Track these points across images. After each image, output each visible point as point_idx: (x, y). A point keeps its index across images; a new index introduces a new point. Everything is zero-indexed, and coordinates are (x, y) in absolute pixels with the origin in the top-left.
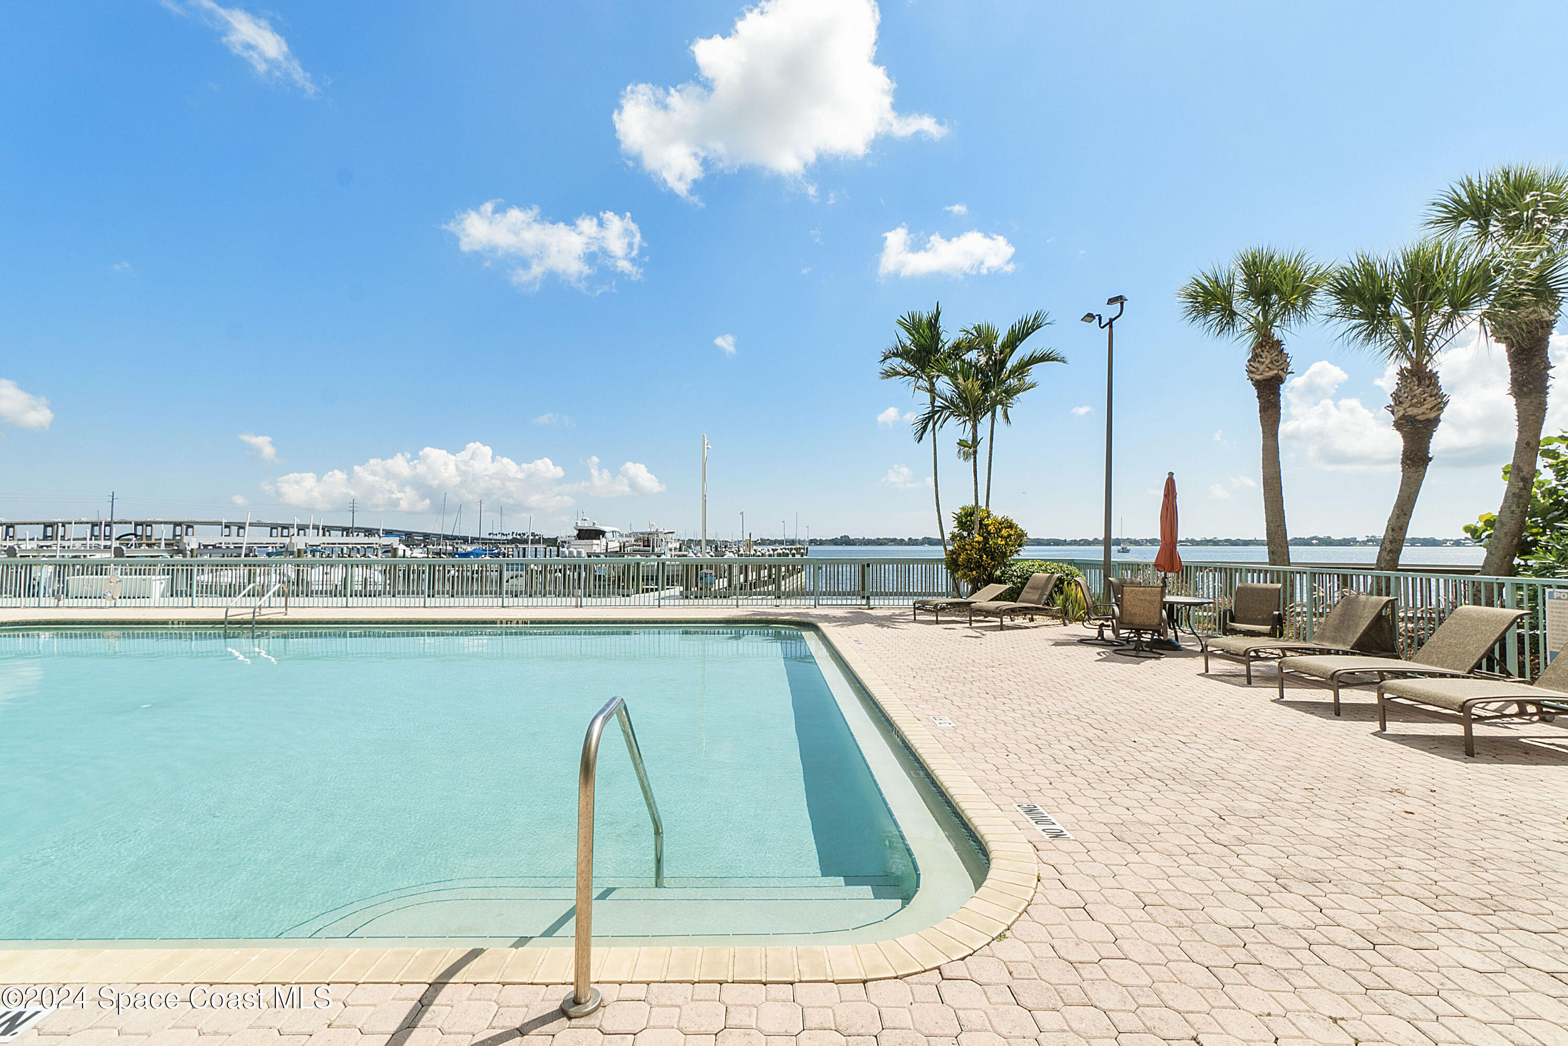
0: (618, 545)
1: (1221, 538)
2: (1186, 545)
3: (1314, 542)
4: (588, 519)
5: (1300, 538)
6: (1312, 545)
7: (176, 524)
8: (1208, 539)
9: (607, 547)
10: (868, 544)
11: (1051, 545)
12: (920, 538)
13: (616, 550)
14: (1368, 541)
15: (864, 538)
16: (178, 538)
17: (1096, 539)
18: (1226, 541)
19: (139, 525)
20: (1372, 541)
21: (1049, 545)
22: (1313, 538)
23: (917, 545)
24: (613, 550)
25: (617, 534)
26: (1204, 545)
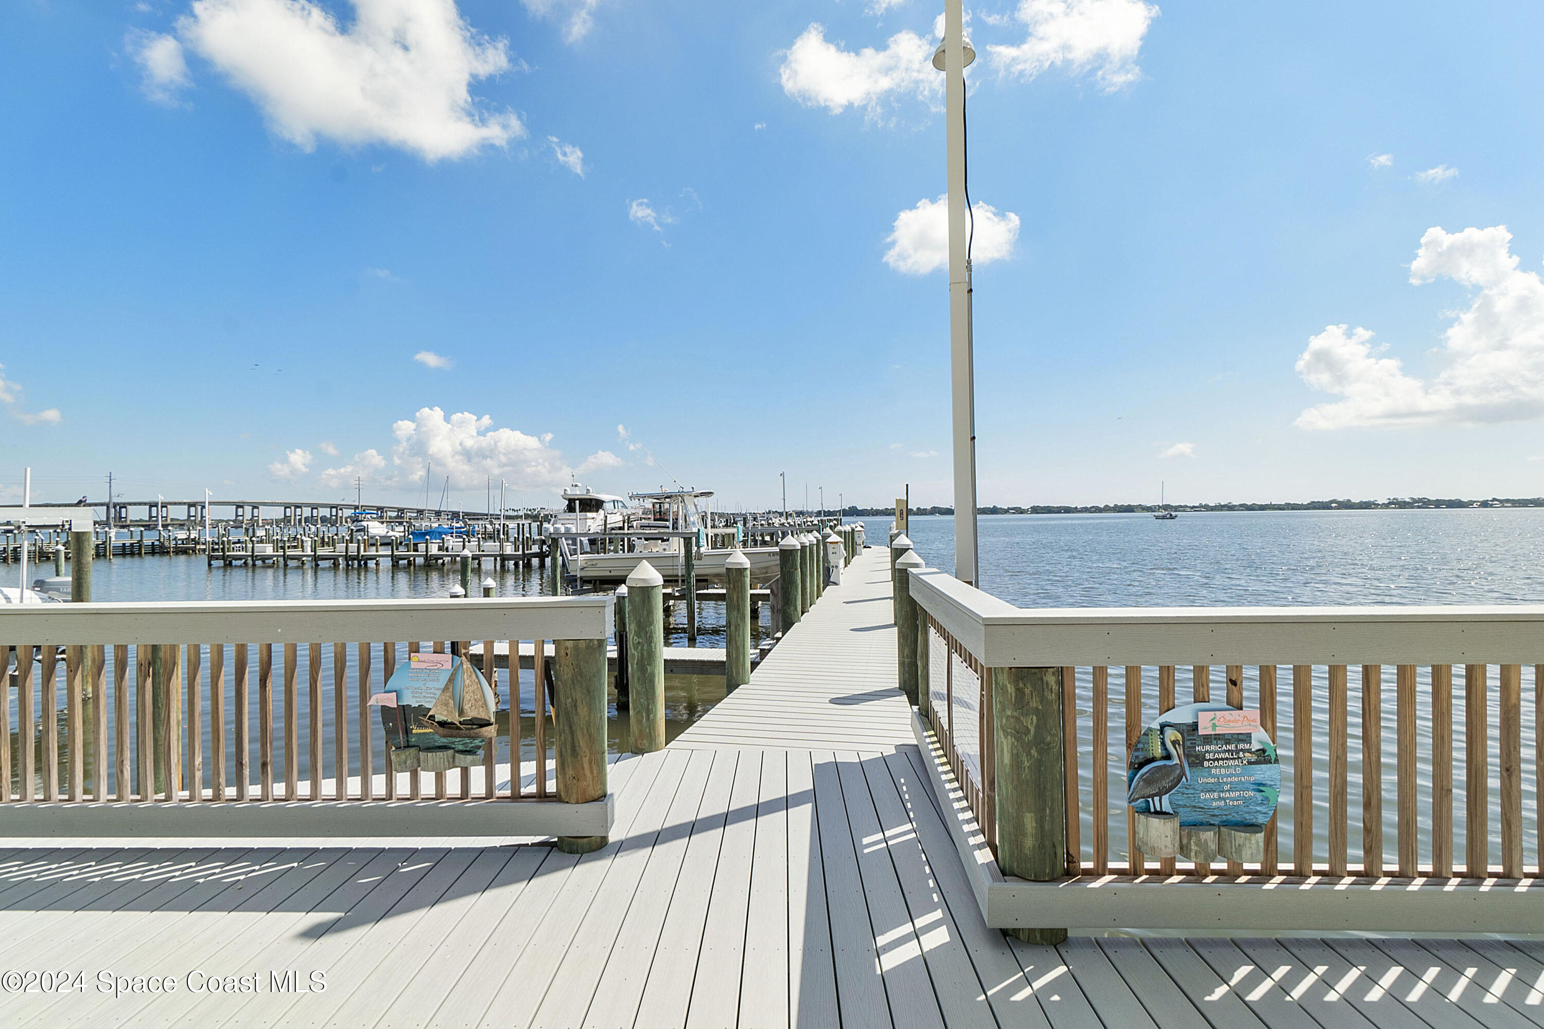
0: (621, 518)
1: (1236, 503)
2: (1200, 511)
3: (1334, 505)
4: (579, 484)
5: (1319, 502)
6: (1331, 508)
7: (190, 505)
8: (1222, 504)
9: (605, 521)
10: (877, 515)
11: (1061, 513)
12: (929, 508)
13: (618, 525)
14: (1390, 503)
15: (872, 509)
16: (193, 518)
17: (1107, 506)
18: (1241, 505)
19: (154, 506)
20: (1395, 504)
21: (1059, 512)
22: (1332, 502)
23: (925, 514)
24: (613, 525)
25: (620, 504)
26: (1218, 510)
